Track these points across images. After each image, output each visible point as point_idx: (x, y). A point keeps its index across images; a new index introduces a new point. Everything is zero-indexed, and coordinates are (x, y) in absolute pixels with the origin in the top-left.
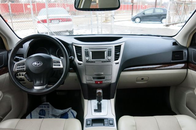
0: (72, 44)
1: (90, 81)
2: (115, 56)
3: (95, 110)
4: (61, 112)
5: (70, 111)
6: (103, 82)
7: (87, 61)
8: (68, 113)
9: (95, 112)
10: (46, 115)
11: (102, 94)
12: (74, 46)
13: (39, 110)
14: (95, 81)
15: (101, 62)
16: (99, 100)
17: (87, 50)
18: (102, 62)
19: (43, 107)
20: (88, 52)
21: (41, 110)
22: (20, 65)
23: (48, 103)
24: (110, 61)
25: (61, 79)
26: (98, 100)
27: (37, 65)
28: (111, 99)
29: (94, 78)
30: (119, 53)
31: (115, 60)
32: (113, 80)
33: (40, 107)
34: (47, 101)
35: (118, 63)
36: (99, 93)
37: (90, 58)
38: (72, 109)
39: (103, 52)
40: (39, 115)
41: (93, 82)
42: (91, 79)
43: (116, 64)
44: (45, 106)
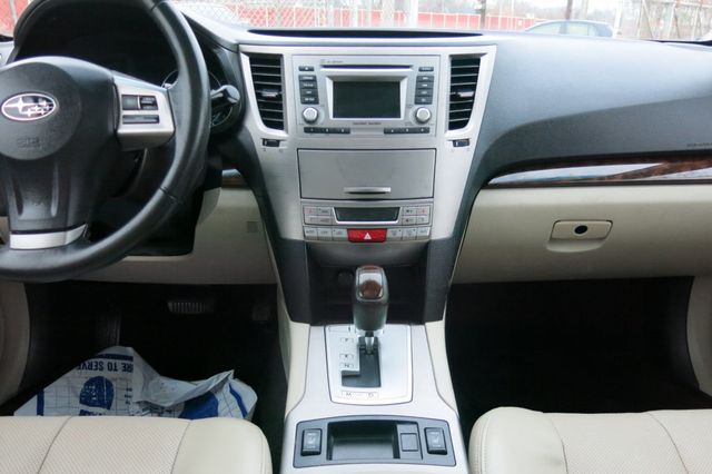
0: (236, 49)
1: (321, 230)
2: (452, 107)
3: (348, 377)
4: (184, 389)
5: (226, 389)
6: (389, 234)
7: (311, 128)
8: (219, 397)
9: (344, 384)
10: (113, 407)
11: (384, 295)
12: (242, 55)
13: (85, 381)
14: (350, 230)
15: (382, 133)
16: (370, 327)
17: (311, 69)
18: (387, 132)
19: (102, 369)
20: (314, 80)
21: (90, 382)
23: (130, 351)
24: (427, 131)
25: (159, 195)
26: (361, 326)
27: (29, 113)
28: (427, 324)
29: (345, 213)
30: (469, 94)
31: (453, 126)
32: (442, 227)
33: (90, 368)
34: (124, 343)
35: (463, 143)
36: (371, 285)
37: (325, 111)
38: (235, 377)
39: (394, 85)
40: (81, 402)
41: (336, 236)
42: (327, 220)
43: (455, 145)
44: (112, 361)
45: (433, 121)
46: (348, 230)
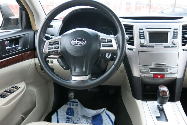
1: (145, 74)
2: (183, 40)
3: (158, 118)
5: (104, 113)
6: (165, 76)
7: (142, 46)
8: (102, 115)
9: (157, 120)
10: (74, 116)
13: (67, 108)
15: (163, 47)
17: (142, 29)
18: (165, 47)
19: (71, 105)
20: (143, 32)
22: (53, 44)
23: (77, 100)
24: (176, 47)
26: (160, 103)
27: (79, 44)
28: (176, 102)
29: (152, 70)
31: (183, 45)
33: (67, 105)
35: (186, 50)
36: (164, 92)
37: (146, 41)
38: (107, 110)
39: (166, 34)
40: (67, 114)
41: (150, 76)
42: (147, 72)
43: (184, 51)
44: (73, 103)
45: (178, 44)
46: (153, 74)
